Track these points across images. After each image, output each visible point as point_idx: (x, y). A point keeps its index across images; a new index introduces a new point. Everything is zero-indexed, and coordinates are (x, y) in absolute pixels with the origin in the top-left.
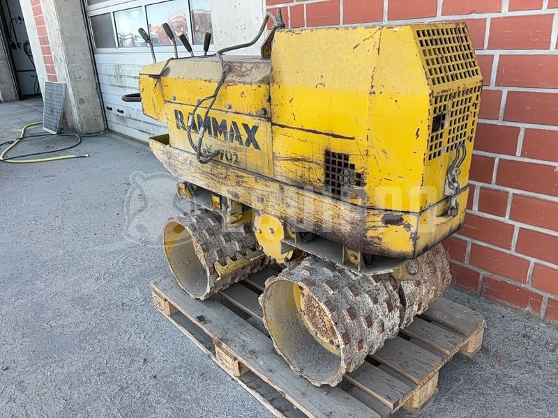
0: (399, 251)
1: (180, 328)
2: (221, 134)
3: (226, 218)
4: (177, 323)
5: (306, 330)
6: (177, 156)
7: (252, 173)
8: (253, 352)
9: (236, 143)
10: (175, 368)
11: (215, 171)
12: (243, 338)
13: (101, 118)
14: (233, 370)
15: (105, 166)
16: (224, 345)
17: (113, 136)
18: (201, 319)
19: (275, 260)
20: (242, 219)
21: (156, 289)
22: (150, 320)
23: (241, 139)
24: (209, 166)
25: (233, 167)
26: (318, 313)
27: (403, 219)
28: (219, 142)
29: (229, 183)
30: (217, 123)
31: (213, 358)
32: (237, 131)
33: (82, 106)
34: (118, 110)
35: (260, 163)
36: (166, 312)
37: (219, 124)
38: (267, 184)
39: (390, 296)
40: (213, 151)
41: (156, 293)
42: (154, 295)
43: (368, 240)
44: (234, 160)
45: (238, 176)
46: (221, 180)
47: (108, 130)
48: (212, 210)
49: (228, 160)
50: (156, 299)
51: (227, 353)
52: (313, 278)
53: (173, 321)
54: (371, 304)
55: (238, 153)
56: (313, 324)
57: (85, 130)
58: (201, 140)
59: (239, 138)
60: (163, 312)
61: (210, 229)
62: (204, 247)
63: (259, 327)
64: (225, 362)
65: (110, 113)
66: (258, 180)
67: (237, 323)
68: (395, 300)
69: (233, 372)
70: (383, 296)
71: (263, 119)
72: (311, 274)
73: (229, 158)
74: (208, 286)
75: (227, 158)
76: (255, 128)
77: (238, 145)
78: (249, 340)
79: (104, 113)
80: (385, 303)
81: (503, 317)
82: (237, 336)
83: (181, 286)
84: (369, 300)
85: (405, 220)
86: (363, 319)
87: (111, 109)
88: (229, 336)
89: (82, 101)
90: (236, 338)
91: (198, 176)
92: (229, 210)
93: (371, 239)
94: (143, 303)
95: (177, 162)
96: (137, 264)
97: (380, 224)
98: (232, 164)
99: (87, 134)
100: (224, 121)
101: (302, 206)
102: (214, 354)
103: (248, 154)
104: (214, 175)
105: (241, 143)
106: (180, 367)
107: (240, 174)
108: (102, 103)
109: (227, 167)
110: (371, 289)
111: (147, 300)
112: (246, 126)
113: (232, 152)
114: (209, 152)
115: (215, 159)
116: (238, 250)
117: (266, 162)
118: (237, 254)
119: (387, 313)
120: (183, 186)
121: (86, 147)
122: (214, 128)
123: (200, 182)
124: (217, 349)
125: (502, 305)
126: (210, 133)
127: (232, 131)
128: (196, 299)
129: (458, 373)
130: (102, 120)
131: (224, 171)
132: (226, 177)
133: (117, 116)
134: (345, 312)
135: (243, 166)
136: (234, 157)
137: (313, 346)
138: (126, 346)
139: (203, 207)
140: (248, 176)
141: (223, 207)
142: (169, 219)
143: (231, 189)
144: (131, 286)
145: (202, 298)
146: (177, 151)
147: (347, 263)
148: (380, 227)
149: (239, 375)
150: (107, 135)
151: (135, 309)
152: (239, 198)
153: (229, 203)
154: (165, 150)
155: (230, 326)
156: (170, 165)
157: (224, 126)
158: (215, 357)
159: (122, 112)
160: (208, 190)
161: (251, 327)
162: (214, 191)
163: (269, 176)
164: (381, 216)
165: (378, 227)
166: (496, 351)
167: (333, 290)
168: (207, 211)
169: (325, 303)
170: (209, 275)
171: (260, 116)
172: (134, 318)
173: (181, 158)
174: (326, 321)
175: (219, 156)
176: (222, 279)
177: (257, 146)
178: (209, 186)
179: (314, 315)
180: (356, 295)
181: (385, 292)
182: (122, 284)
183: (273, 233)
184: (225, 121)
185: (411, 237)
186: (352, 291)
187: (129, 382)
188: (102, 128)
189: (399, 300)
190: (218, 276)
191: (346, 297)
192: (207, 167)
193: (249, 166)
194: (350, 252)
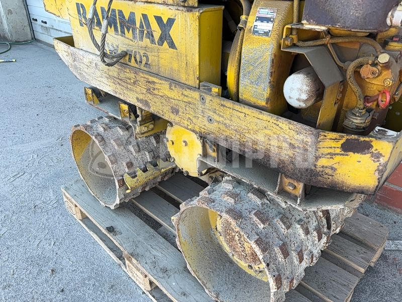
0: (357, 185)
1: (91, 233)
2: (128, 31)
3: (135, 128)
4: (89, 228)
5: (220, 247)
6: (82, 57)
7: (166, 79)
8: (165, 271)
9: (146, 41)
10: (84, 279)
11: (122, 76)
12: (155, 252)
13: (28, 28)
14: (144, 284)
15: (30, 71)
16: (134, 261)
17: (39, 44)
18: (111, 229)
19: (187, 172)
20: (153, 129)
21: (67, 194)
22: (62, 224)
23: (153, 36)
24: (116, 70)
25: (144, 71)
26: (237, 238)
27: (372, 147)
28: (127, 41)
29: (138, 90)
30: (124, 17)
31: (123, 267)
32: (149, 26)
33: (11, 17)
34: (42, 22)
35: (175, 66)
36: (78, 217)
37: (127, 18)
38: (185, 93)
39: (318, 223)
40: (119, 52)
41: (67, 198)
42: (65, 199)
43: (318, 170)
44: (144, 62)
45: (149, 82)
46: (129, 86)
47: (35, 39)
48: (120, 118)
49: (137, 63)
50: (67, 205)
51: (138, 270)
52: (238, 207)
53: (84, 226)
54: (303, 236)
55: (148, 53)
56: (230, 247)
57: (14, 39)
58: (104, 37)
59: (150, 35)
60: (75, 216)
61: (119, 139)
62: (113, 158)
63: (169, 239)
64: (135, 275)
65: (36, 24)
66: (173, 87)
67: (148, 235)
68: (323, 226)
69: (145, 286)
70: (313, 224)
71: (181, 8)
72: (235, 202)
73: (138, 60)
74: (118, 198)
75: (136, 60)
76: (171, 21)
77: (149, 44)
78: (160, 255)
79: (30, 24)
80: (315, 233)
81: (395, 222)
82: (147, 250)
83: (91, 192)
84: (301, 232)
85: (374, 148)
86: (294, 254)
87: (36, 20)
88: (140, 250)
89: (10, 12)
90: (146, 253)
91: (105, 80)
92: (139, 119)
93: (322, 169)
94: (55, 205)
95: (82, 65)
96: (52, 164)
97: (338, 151)
98: (142, 67)
99: (16, 42)
100: (132, 14)
101: (228, 122)
102: (124, 264)
103: (161, 55)
104: (121, 80)
105: (153, 42)
106: (89, 278)
107: (152, 79)
108: (28, 14)
109: (136, 71)
110: (302, 217)
111: (60, 202)
112: (159, 19)
113: (142, 52)
114: (115, 53)
115: (122, 61)
116: (149, 160)
117: (184, 65)
118: (147, 165)
119: (316, 242)
120: (90, 92)
121: (14, 54)
122: (120, 23)
123: (107, 87)
124: (127, 262)
125: (394, 211)
126: (116, 29)
127: (141, 26)
128: (106, 206)
129: (363, 284)
130: (29, 30)
131: (133, 75)
132: (134, 83)
133: (42, 26)
134: (277, 250)
135: (154, 70)
136: (144, 59)
137: (227, 264)
138: (35, 253)
139: (111, 114)
140: (160, 81)
141: (133, 116)
142: (76, 126)
143: (141, 97)
144: (45, 187)
145: (112, 207)
146: (81, 53)
147: (282, 192)
148: (338, 154)
149: (150, 289)
150: (34, 43)
151: (47, 212)
152: (150, 107)
153: (138, 112)
154: (69, 51)
155: (141, 239)
156: (76, 68)
157: (132, 20)
158: (126, 268)
159: (46, 23)
160: (115, 96)
161: (162, 240)
162: (122, 97)
163: (187, 83)
164: (342, 142)
165: (335, 154)
166: (394, 259)
167: (264, 224)
168: (115, 118)
169: (256, 242)
170: (117, 187)
171: (178, 5)
172: (45, 222)
173: (86, 61)
174: (246, 247)
175: (127, 58)
176: (132, 191)
177: (172, 45)
178: (116, 92)
179: (233, 239)
180: (288, 227)
181: (314, 219)
182: (36, 185)
183: (186, 145)
184: (134, 13)
185: (378, 170)
186: (284, 223)
187: (35, 297)
188: (30, 37)
189: (326, 226)
190: (128, 189)
191: (276, 230)
192: (114, 70)
193: (162, 70)
194: (287, 181)
